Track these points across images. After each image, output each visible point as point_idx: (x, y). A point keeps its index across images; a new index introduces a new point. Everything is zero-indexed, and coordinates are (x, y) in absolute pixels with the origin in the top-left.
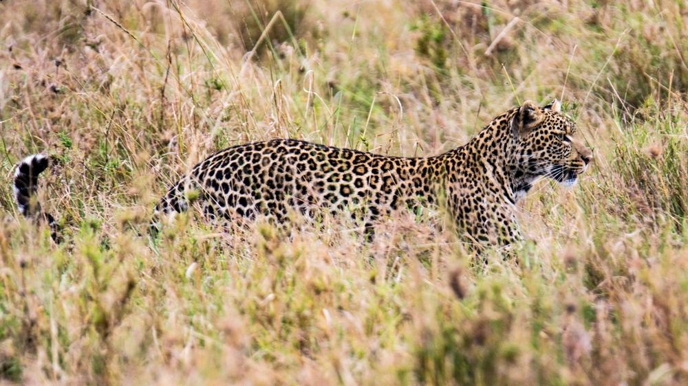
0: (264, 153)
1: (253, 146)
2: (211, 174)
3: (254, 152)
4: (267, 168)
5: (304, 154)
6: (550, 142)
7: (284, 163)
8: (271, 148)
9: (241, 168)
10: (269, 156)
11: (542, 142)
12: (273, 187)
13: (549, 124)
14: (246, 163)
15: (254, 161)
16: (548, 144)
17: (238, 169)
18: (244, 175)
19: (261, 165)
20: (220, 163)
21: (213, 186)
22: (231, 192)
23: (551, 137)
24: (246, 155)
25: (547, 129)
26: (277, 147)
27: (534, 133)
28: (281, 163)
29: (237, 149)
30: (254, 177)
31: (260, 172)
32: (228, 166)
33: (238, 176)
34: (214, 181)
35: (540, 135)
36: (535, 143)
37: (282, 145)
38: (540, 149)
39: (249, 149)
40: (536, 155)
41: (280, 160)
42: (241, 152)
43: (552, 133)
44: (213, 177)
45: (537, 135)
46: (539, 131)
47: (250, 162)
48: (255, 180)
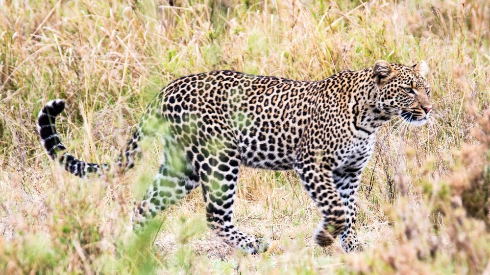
0: (207, 81)
1: (197, 77)
2: (166, 100)
3: (198, 81)
4: (209, 91)
5: (236, 81)
6: (397, 93)
7: (222, 87)
8: (212, 76)
9: (189, 92)
10: (210, 83)
11: (392, 93)
12: (213, 104)
13: (399, 79)
14: (192, 89)
15: (199, 87)
16: (396, 95)
17: (187, 94)
18: (191, 97)
19: (204, 90)
20: (172, 91)
21: (169, 109)
22: (183, 111)
23: (398, 90)
24: (192, 83)
25: (397, 83)
26: (217, 76)
27: (387, 86)
28: (219, 87)
29: (184, 79)
30: (199, 98)
31: (204, 94)
32: (179, 92)
33: (187, 99)
34: (168, 105)
35: (390, 88)
36: (387, 93)
37: (221, 74)
38: (390, 98)
39: (194, 79)
40: (388, 102)
41: (219, 85)
42: (188, 82)
43: (400, 86)
44: (168, 102)
45: (388, 87)
46: (390, 84)
47: (196, 88)
48: (201, 100)
